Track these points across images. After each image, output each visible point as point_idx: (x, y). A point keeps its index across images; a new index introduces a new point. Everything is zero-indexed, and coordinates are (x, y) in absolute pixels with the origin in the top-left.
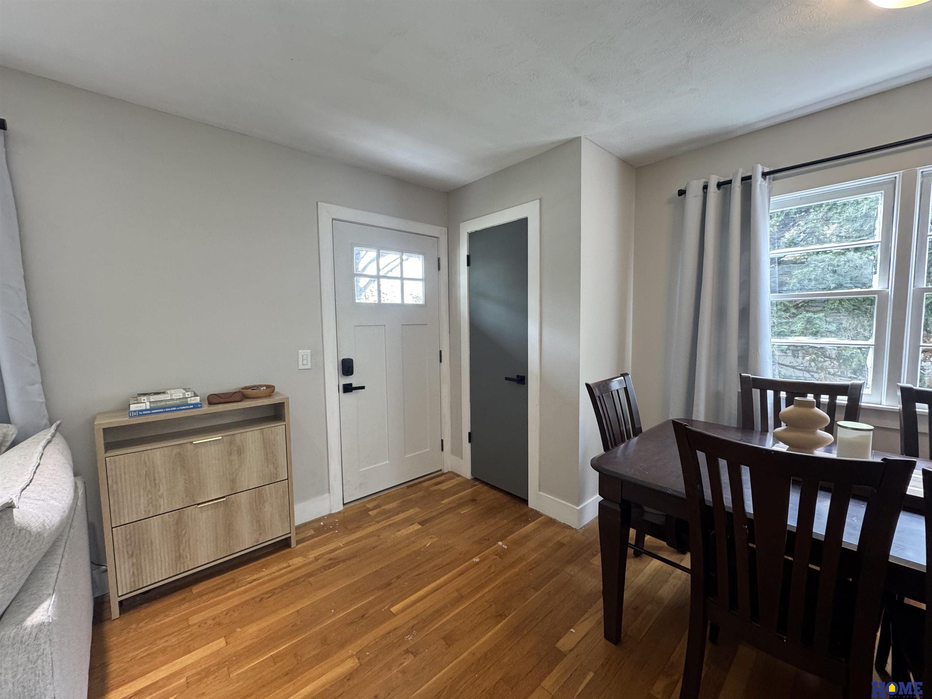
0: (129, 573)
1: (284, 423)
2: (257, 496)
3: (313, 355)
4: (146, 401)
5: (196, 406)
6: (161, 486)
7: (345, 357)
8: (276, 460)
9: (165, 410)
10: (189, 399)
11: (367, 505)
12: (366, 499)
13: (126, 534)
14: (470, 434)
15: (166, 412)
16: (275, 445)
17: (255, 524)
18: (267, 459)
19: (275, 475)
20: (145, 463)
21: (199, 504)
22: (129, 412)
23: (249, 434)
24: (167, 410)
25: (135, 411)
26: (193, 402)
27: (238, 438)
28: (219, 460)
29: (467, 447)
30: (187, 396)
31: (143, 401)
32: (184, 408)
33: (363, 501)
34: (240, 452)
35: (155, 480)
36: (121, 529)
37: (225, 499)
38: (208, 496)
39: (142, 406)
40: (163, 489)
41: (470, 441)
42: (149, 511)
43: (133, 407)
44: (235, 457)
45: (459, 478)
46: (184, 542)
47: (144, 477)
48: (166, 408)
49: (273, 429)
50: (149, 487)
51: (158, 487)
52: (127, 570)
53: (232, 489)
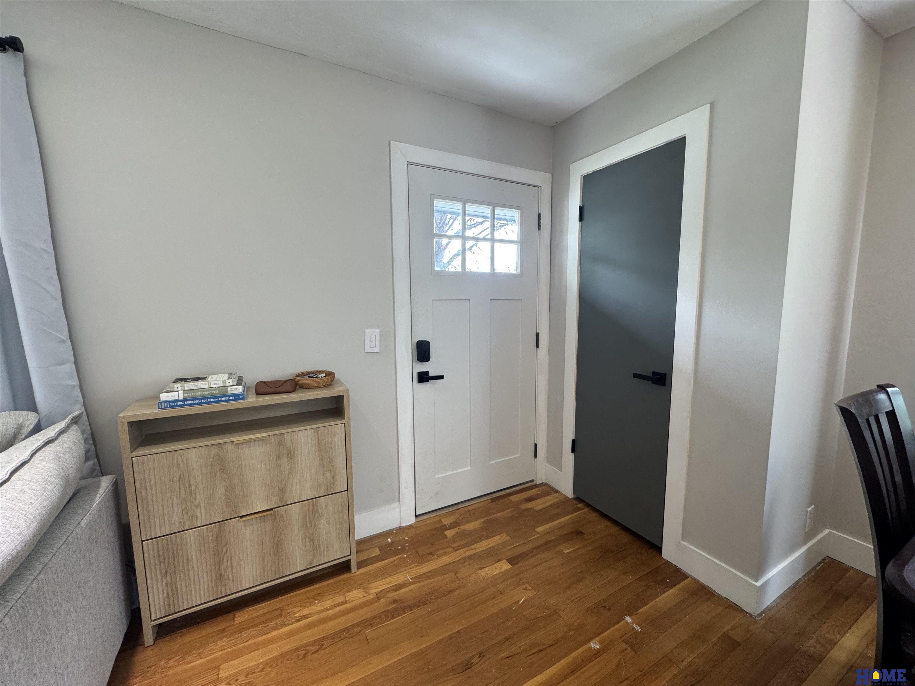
0: (163, 594)
1: (343, 421)
2: (310, 509)
3: (384, 336)
4: (179, 389)
5: (237, 397)
6: (198, 495)
7: (421, 339)
8: (333, 466)
9: (200, 401)
10: (229, 388)
11: (443, 520)
12: (443, 512)
13: (158, 548)
14: (573, 441)
15: (202, 403)
16: (331, 448)
17: (308, 543)
18: (323, 465)
19: (332, 485)
20: (178, 464)
21: (242, 517)
22: (159, 403)
23: (301, 434)
24: (203, 401)
25: (165, 402)
26: (234, 392)
27: (287, 437)
28: (265, 464)
29: (569, 458)
30: (228, 384)
31: (176, 389)
32: (223, 399)
33: (439, 513)
34: (290, 455)
35: (190, 485)
36: (153, 542)
37: (272, 512)
38: (253, 508)
39: (174, 396)
40: (200, 497)
41: (573, 451)
42: (184, 523)
43: (164, 397)
44: (284, 461)
45: (556, 495)
46: (225, 560)
47: (178, 483)
48: (202, 399)
49: (330, 428)
50: (183, 495)
51: (193, 495)
52: (160, 591)
53: (281, 500)
